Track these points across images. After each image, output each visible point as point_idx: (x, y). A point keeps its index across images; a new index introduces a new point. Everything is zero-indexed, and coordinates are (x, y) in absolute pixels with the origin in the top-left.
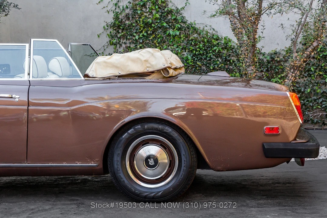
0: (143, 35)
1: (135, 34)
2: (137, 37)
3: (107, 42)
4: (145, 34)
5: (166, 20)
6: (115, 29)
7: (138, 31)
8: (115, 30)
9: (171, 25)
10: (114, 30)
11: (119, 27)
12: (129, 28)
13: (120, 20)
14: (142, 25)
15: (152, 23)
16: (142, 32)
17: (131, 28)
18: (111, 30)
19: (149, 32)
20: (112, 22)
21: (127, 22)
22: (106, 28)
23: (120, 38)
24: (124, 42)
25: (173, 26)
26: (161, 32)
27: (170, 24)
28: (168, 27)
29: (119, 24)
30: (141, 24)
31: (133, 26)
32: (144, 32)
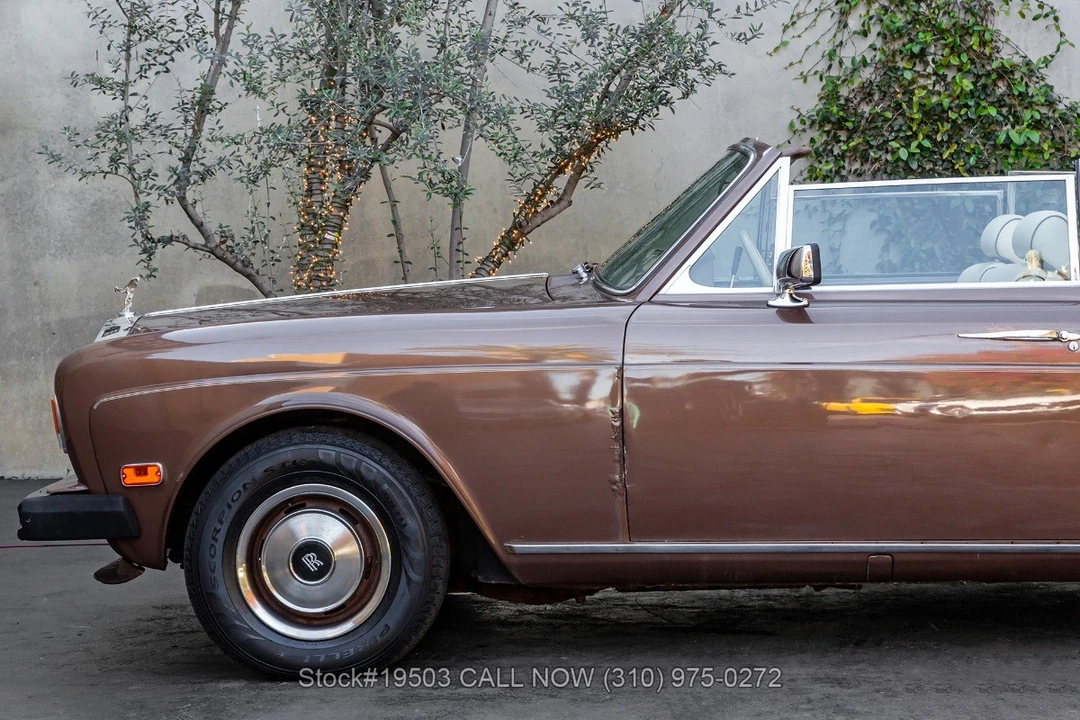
0: (920, 146)
1: (895, 144)
2: (903, 154)
3: (802, 172)
4: (927, 144)
5: (990, 99)
6: (826, 129)
7: (902, 135)
8: (828, 132)
9: (1006, 114)
10: (825, 132)
11: (840, 124)
12: (873, 125)
13: (842, 102)
14: (916, 116)
15: (950, 108)
16: (915, 135)
17: (876, 127)
18: (815, 133)
19: (939, 139)
20: (818, 107)
21: (866, 109)
22: (798, 126)
23: (842, 156)
24: (856, 170)
25: (1011, 117)
26: (975, 134)
27: (1004, 110)
28: (1001, 119)
29: (841, 113)
30: (915, 111)
31: (886, 120)
32: (921, 137)
